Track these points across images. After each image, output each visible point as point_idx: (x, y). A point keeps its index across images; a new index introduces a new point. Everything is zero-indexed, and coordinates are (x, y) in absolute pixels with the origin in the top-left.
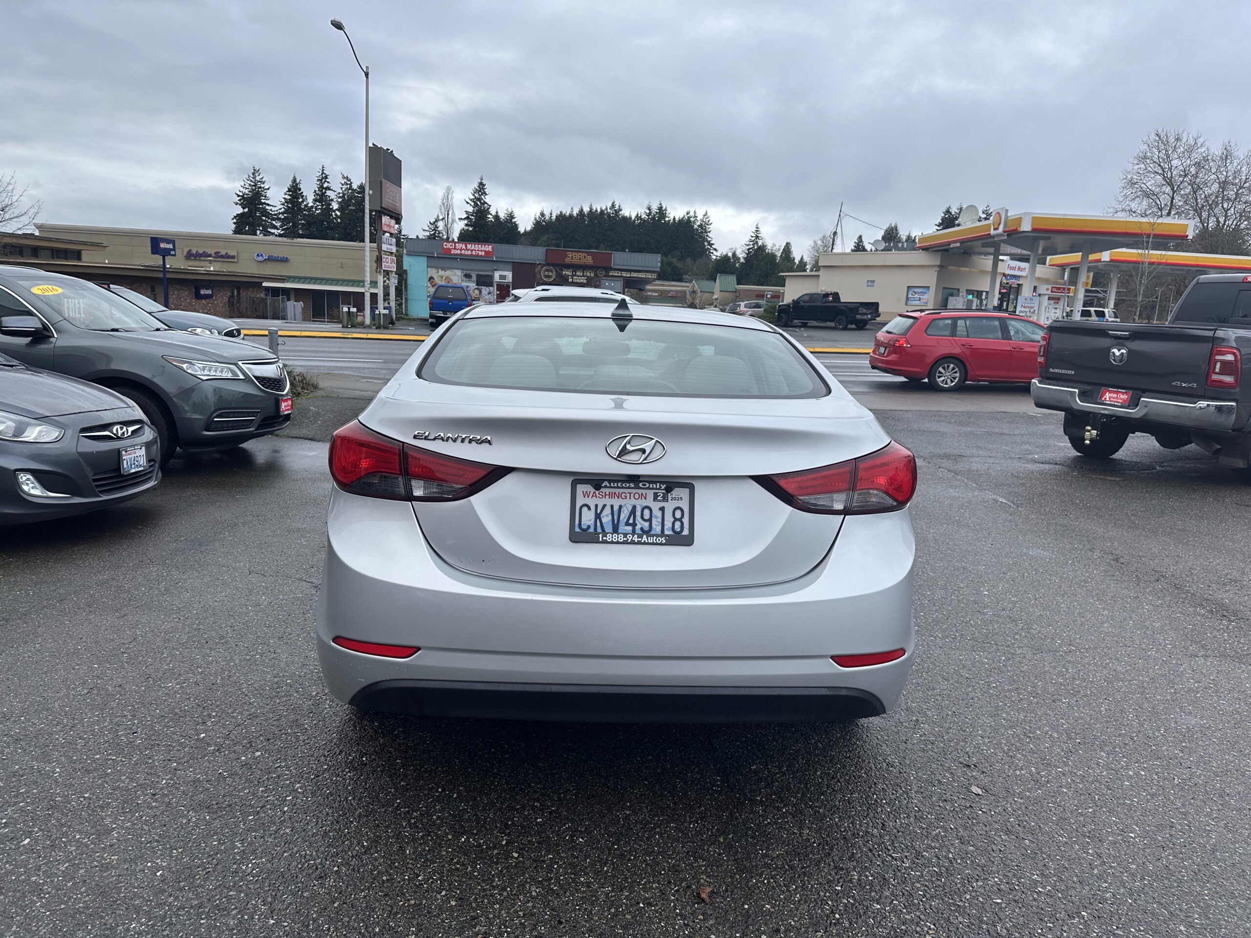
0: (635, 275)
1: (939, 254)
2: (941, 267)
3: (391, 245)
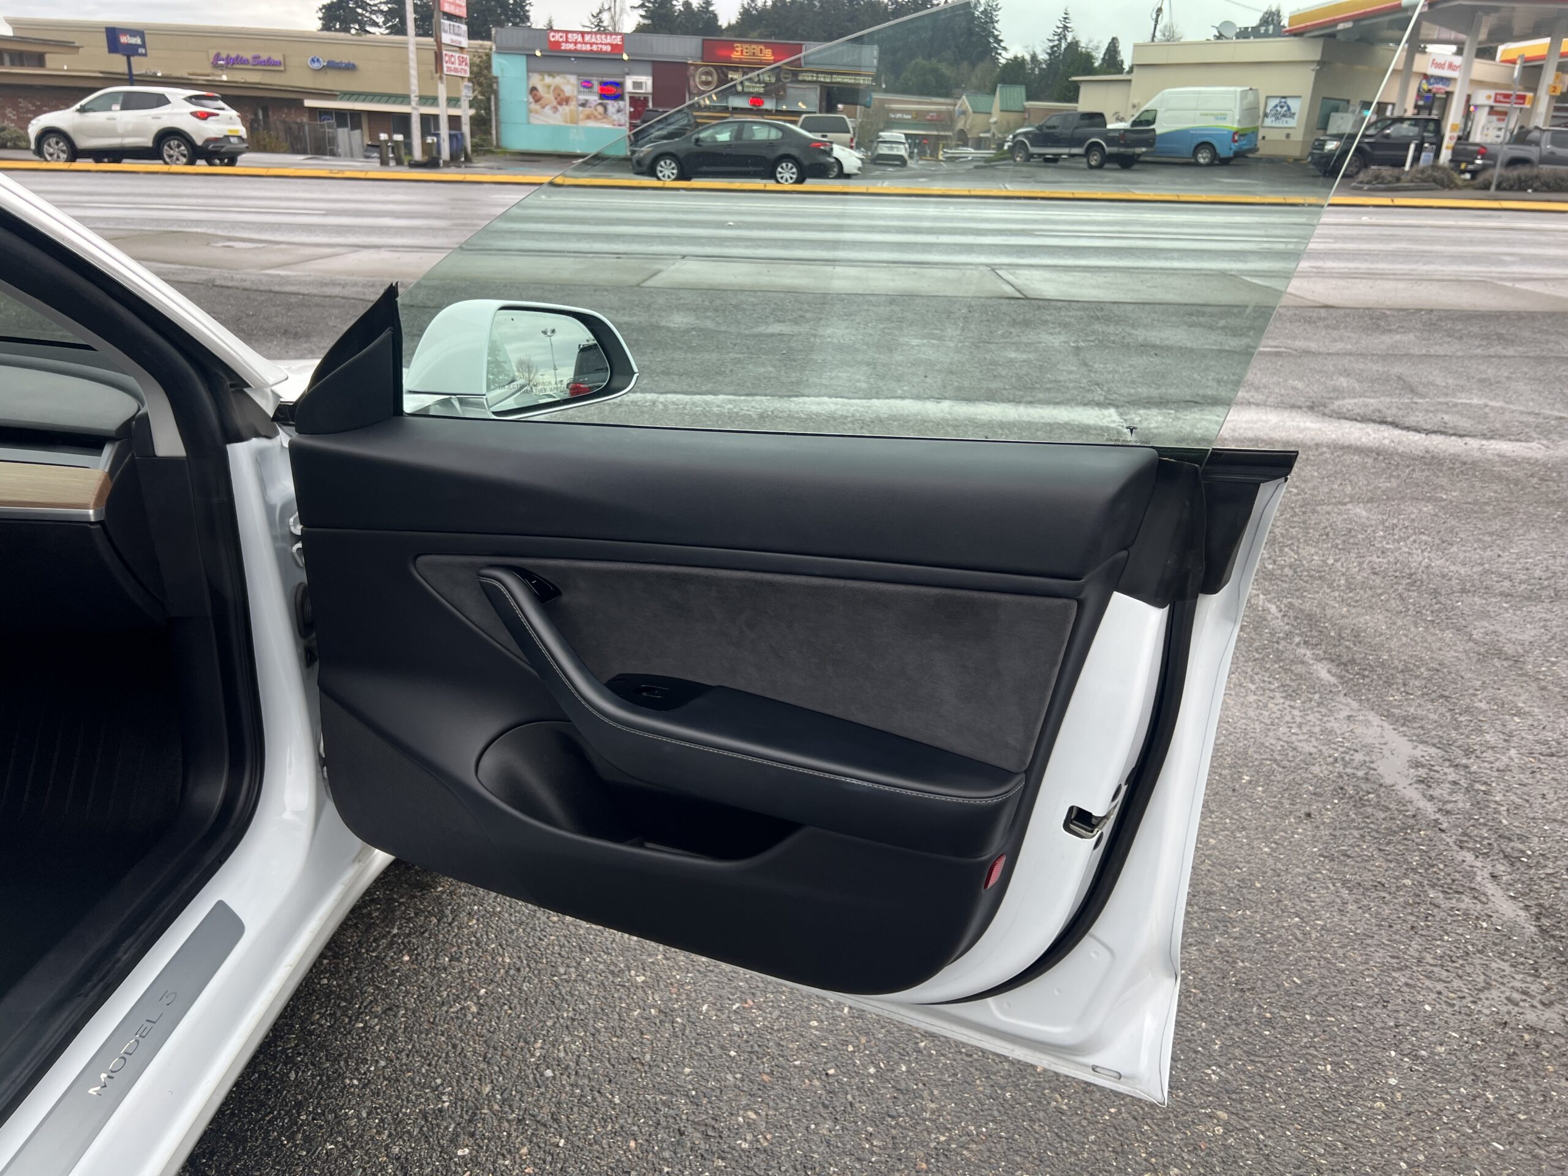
0: (838, 79)
1: (1321, 42)
2: (1322, 63)
3: (459, 35)
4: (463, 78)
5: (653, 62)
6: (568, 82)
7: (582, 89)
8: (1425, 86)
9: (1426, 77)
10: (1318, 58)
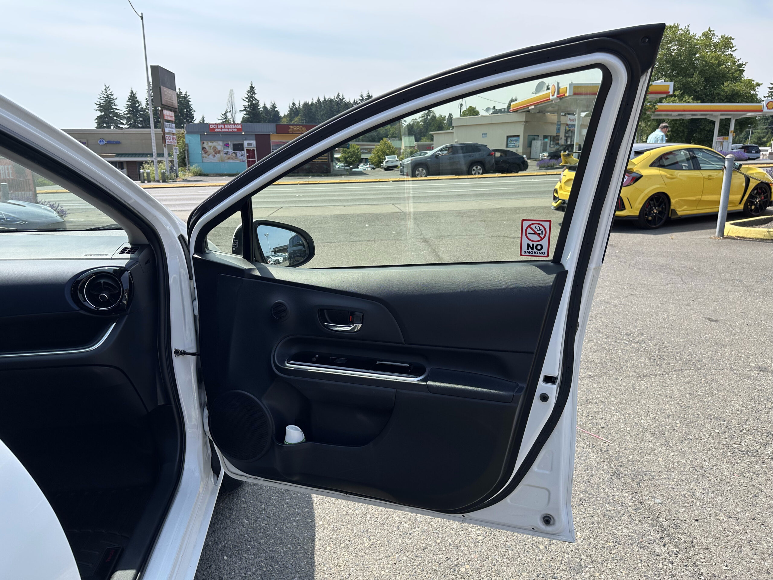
1: (524, 114)
2: (526, 122)
3: (172, 128)
4: (174, 145)
5: (256, 135)
6: (219, 145)
7: (225, 147)
8: (568, 129)
9: (567, 125)
10: (524, 120)
